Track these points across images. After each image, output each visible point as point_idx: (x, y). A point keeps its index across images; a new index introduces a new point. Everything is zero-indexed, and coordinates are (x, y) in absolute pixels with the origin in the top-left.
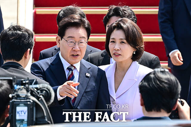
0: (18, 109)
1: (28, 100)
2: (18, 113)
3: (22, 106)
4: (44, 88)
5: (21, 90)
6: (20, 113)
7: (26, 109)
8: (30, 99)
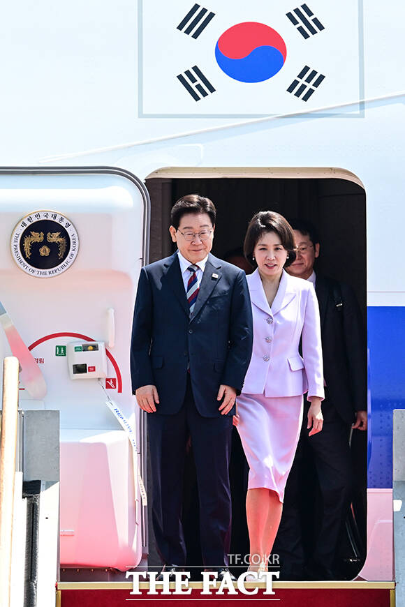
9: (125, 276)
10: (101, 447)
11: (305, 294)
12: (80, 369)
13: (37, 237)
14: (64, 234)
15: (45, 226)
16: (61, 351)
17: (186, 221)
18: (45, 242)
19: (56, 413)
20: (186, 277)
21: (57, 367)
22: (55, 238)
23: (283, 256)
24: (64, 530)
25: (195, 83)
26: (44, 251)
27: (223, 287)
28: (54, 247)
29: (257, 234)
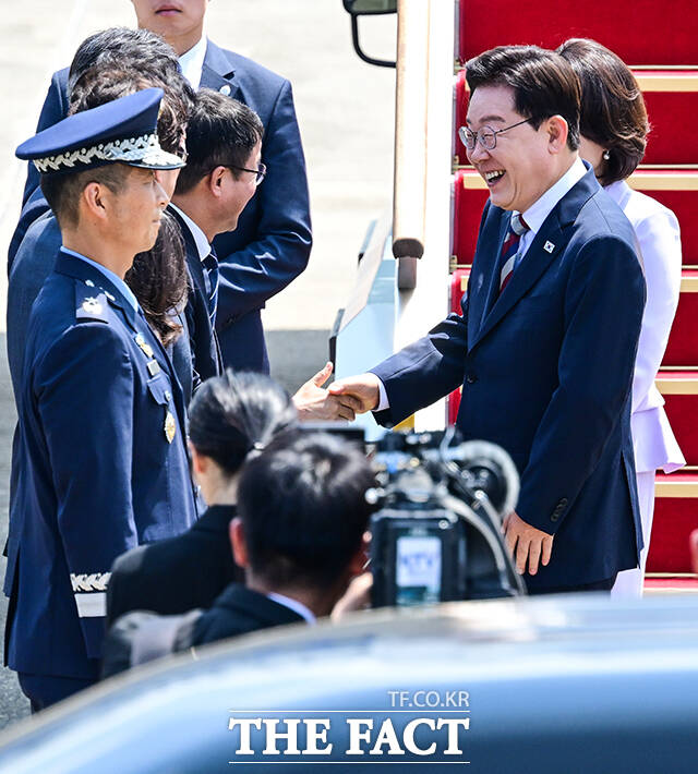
0: (406, 546)
1: (438, 513)
2: (406, 561)
3: (418, 536)
4: (482, 458)
5: (412, 473)
6: (413, 561)
7: (432, 546)
8: (443, 508)
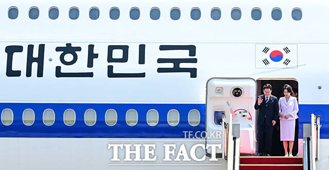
9: (252, 98)
10: (248, 131)
11: (294, 100)
12: (244, 116)
13: (236, 91)
14: (241, 90)
15: (237, 89)
16: (240, 112)
17: (266, 89)
18: (237, 92)
19: (239, 124)
20: (266, 99)
21: (239, 115)
22: (239, 91)
23: (289, 94)
24: (241, 146)
25: (266, 62)
26: (237, 94)
27: (273, 101)
28: (239, 93)
29: (284, 89)
